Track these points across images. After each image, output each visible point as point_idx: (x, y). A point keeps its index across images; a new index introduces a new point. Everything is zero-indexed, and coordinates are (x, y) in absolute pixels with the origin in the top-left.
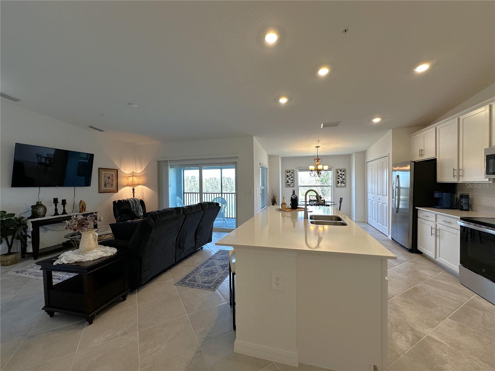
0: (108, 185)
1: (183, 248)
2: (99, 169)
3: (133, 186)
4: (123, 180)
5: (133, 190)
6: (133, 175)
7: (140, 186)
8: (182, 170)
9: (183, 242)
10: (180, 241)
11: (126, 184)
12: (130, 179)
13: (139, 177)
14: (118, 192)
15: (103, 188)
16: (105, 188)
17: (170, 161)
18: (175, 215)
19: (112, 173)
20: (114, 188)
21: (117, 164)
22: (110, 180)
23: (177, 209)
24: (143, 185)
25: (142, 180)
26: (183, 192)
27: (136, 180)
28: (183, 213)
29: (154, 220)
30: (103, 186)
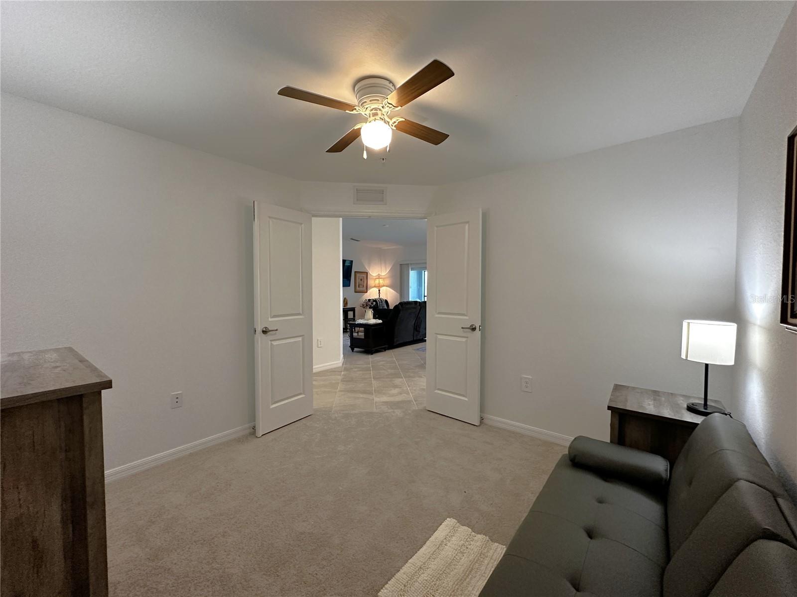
0: (360, 286)
1: (419, 332)
2: (355, 272)
3: (379, 287)
4: (371, 282)
5: (379, 290)
6: (379, 277)
7: (384, 288)
8: (423, 271)
9: (419, 328)
10: (416, 326)
11: (373, 286)
12: (377, 281)
13: (384, 279)
14: (368, 292)
15: (358, 288)
16: (359, 289)
17: (411, 264)
18: (413, 305)
19: (364, 275)
20: (365, 288)
21: (367, 268)
22: (362, 282)
23: (416, 302)
24: (386, 286)
25: (387, 282)
26: (423, 296)
27: (381, 281)
28: (419, 305)
29: (402, 306)
30: (357, 287)
